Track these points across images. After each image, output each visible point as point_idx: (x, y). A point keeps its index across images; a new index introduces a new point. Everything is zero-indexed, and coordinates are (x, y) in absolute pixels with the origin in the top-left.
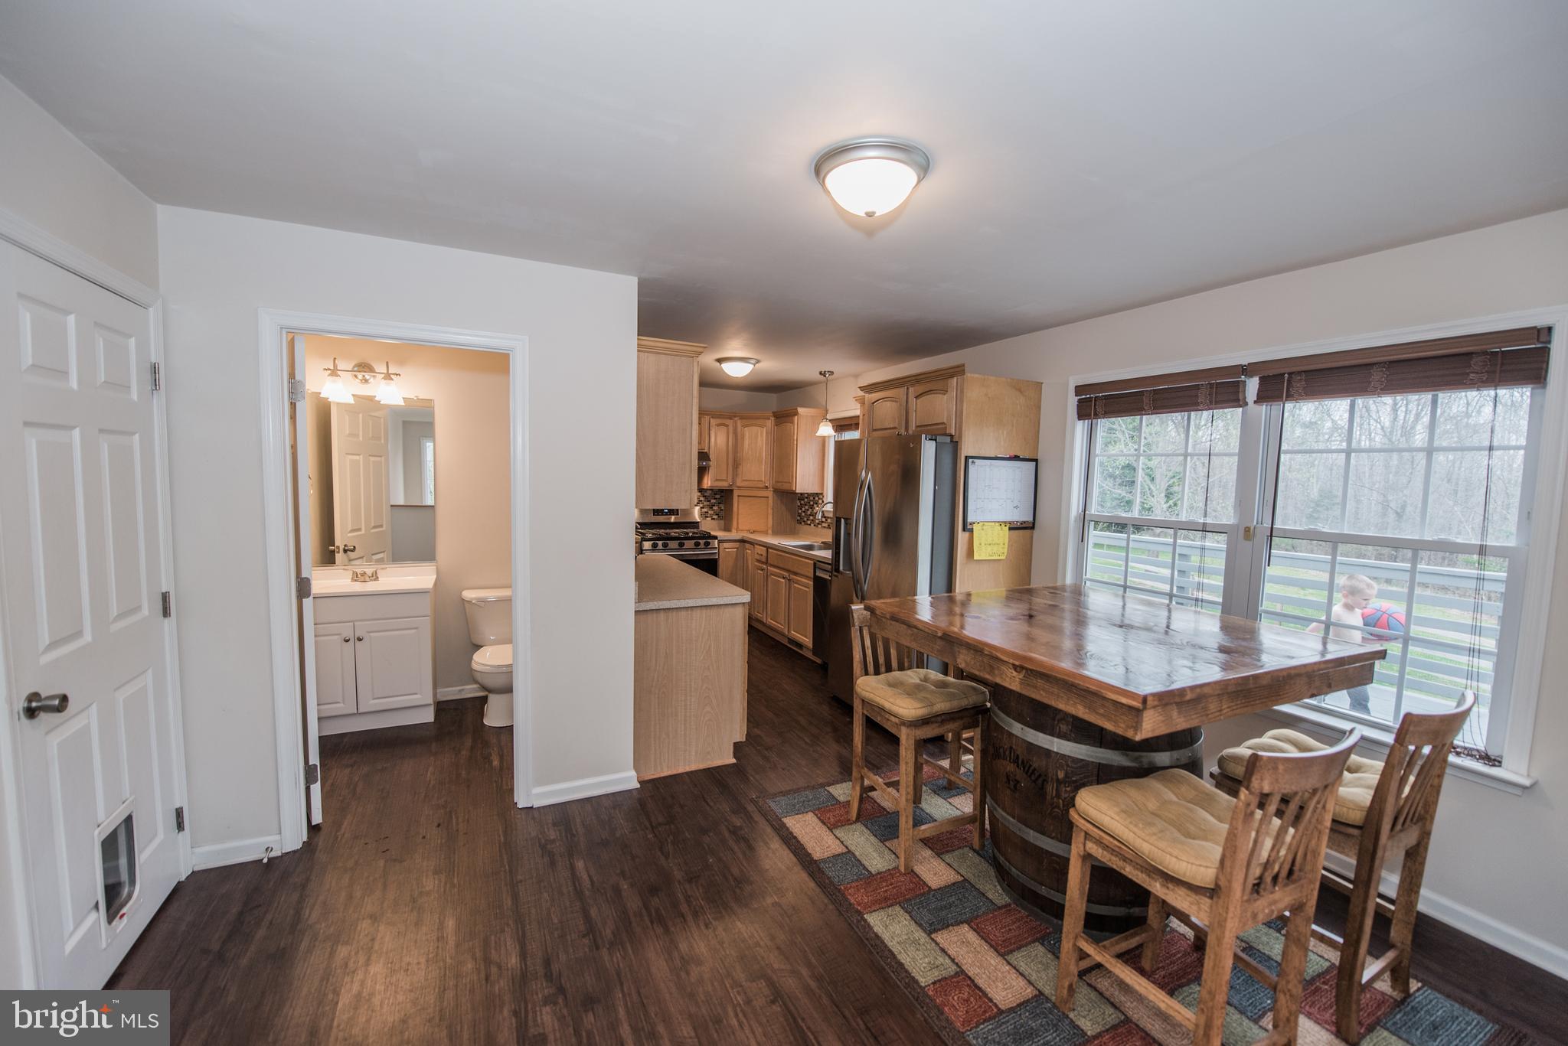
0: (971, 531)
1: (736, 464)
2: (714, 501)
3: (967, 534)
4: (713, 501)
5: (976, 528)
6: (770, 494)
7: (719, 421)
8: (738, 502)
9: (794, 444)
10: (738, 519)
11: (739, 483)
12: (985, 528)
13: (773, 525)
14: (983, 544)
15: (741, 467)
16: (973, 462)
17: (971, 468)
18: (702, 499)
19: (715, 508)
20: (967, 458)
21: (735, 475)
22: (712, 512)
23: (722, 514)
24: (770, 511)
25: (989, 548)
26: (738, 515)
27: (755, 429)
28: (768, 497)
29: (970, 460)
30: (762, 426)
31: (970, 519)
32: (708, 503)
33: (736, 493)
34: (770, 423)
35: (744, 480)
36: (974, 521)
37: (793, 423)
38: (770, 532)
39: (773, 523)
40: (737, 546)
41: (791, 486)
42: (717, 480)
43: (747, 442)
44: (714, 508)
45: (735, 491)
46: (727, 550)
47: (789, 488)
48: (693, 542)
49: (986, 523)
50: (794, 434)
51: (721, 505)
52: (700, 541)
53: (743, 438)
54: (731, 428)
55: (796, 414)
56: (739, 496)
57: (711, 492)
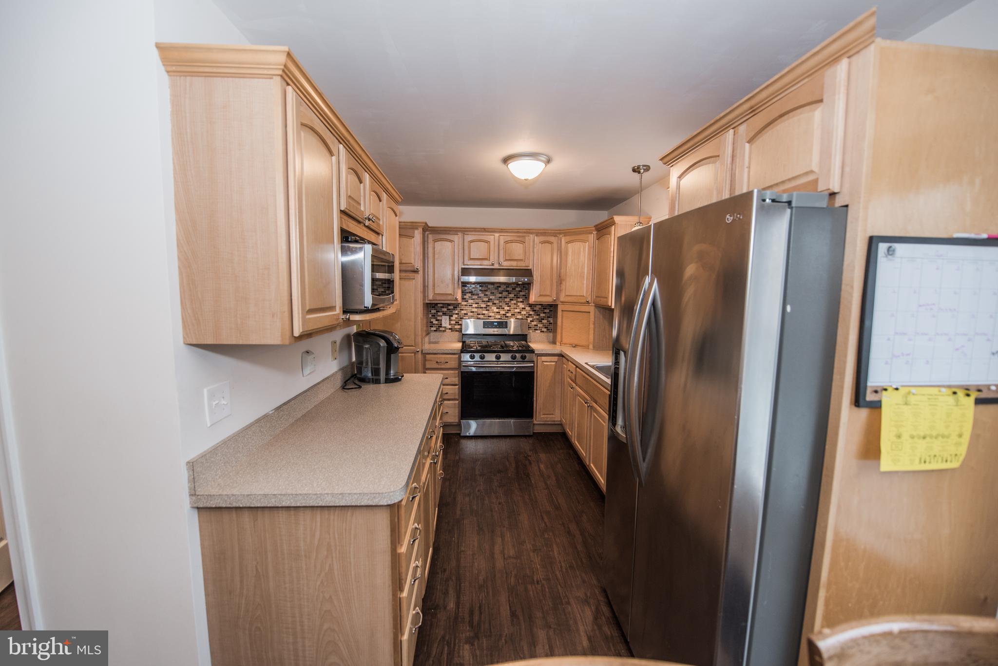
0: (876, 406)
1: (560, 281)
2: (544, 315)
3: (863, 413)
4: (542, 315)
5: (888, 400)
6: (591, 309)
7: (543, 238)
8: (562, 318)
9: (610, 256)
10: (562, 333)
11: (562, 298)
12: (912, 399)
13: (594, 339)
14: (905, 436)
15: (564, 283)
16: (890, 252)
17: (883, 264)
18: (531, 313)
19: (545, 321)
20: (872, 242)
21: (558, 292)
22: (541, 325)
23: (551, 327)
24: (592, 326)
25: (922, 445)
26: (562, 330)
27: (577, 245)
28: (590, 312)
29: (883, 247)
30: (584, 241)
31: (874, 379)
32: (538, 317)
33: (560, 308)
34: (592, 237)
35: (567, 296)
36: (884, 384)
37: (609, 234)
38: (591, 347)
39: (594, 338)
40: (556, 360)
41: (607, 302)
42: (541, 295)
43: (570, 258)
44: (543, 321)
45: (559, 305)
46: (545, 363)
47: (605, 304)
48: (510, 355)
49: (913, 390)
50: (611, 245)
51: (549, 319)
52: (517, 355)
53: (567, 254)
54: (555, 245)
55: (613, 223)
56: (562, 311)
57: (540, 306)
